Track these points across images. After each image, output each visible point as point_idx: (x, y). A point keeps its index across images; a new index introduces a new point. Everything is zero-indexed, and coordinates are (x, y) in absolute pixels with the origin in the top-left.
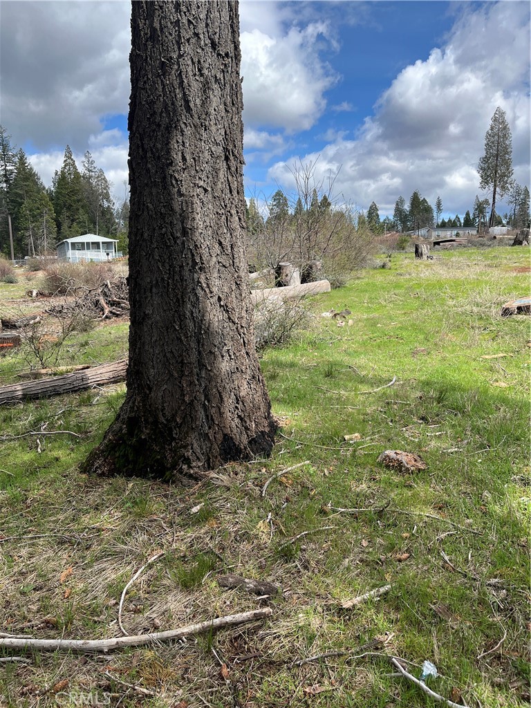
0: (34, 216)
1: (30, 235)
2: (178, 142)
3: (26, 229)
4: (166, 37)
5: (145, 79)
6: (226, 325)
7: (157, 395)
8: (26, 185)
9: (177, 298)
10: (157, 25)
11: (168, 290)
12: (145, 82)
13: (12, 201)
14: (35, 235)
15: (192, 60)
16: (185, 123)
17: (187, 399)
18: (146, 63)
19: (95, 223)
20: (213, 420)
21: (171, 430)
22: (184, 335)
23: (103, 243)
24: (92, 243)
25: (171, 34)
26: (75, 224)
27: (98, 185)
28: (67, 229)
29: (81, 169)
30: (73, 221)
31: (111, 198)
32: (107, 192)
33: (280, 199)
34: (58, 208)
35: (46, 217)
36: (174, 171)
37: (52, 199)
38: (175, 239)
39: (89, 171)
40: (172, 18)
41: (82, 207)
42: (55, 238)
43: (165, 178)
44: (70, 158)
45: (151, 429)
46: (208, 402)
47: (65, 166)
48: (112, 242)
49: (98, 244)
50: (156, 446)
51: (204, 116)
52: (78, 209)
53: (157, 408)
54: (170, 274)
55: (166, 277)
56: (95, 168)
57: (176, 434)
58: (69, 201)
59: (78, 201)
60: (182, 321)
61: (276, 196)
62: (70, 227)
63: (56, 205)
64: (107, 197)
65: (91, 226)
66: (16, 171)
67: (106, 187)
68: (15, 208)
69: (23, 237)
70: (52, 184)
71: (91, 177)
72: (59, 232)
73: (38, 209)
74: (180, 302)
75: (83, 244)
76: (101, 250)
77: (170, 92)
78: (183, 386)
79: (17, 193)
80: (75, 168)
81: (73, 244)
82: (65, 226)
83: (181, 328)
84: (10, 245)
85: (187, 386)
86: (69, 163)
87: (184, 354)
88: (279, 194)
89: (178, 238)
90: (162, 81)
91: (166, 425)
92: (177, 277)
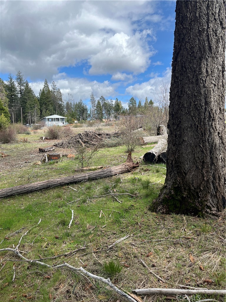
0: (31, 108)
1: (29, 115)
2: (204, 64)
3: (28, 113)
4: (202, 20)
5: (189, 38)
6: (221, 145)
7: (189, 177)
8: (28, 95)
9: (202, 133)
10: (197, 15)
11: (197, 129)
12: (189, 39)
13: (23, 101)
14: (31, 115)
15: (213, 29)
16: (208, 56)
17: (205, 179)
18: (190, 31)
19: (56, 111)
20: (217, 189)
21: (197, 193)
22: (205, 149)
23: (61, 118)
24: (56, 118)
25: (204, 19)
26: (48, 111)
27: (57, 95)
28: (44, 113)
29: (51, 88)
30: (47, 109)
31: (63, 100)
32: (61, 98)
33: (133, 101)
34: (41, 104)
35: (36, 108)
36: (202, 77)
37: (38, 101)
38: (202, 106)
39: (54, 89)
40: (204, 12)
41: (51, 104)
42: (39, 117)
43: (197, 80)
44: (46, 84)
45: (188, 193)
46: (215, 180)
47: (45, 87)
48: (64, 118)
49: (58, 119)
50: (191, 200)
51: (217, 53)
52: (49, 105)
53: (190, 183)
54: (198, 122)
55: (197, 123)
56: (56, 88)
57: (201, 195)
58: (45, 101)
59: (49, 101)
60: (203, 143)
61: (131, 100)
62: (46, 112)
63: (40, 103)
64: (61, 100)
65: (54, 112)
66: (25, 89)
67: (61, 96)
68: (24, 104)
69: (26, 116)
70: (39, 95)
71: (54, 92)
72: (41, 114)
73: (33, 104)
74: (203, 134)
75: (52, 119)
76: (60, 121)
77: (202, 43)
78: (203, 173)
79: (25, 98)
80: (48, 88)
81: (48, 119)
82: (44, 111)
83: (203, 146)
84: (21, 119)
85: (205, 173)
86: (46, 86)
87: (205, 158)
88: (132, 99)
89: (203, 106)
90: (198, 38)
91: (194, 191)
92: (202, 123)
